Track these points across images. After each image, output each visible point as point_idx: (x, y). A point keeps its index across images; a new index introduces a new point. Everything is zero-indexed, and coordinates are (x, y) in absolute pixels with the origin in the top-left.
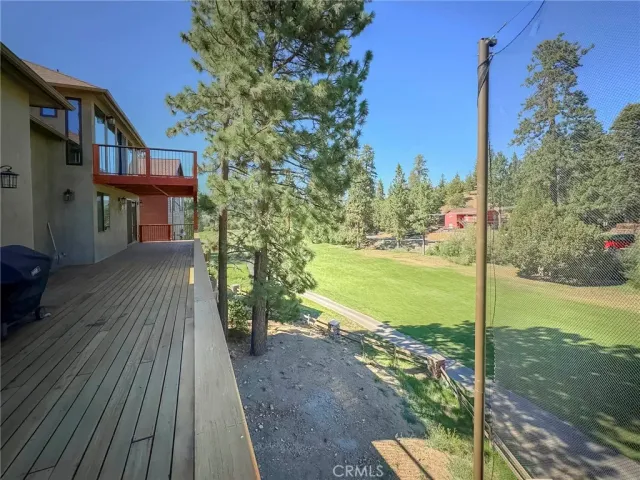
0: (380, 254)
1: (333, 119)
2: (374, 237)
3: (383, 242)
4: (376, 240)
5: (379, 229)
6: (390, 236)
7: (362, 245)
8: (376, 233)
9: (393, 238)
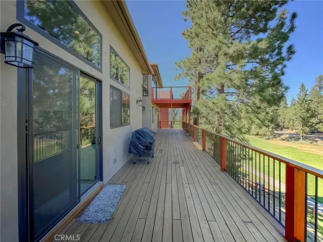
0: (285, 144)
1: (268, 60)
2: (280, 132)
3: (287, 136)
4: (282, 134)
5: (284, 127)
6: (294, 132)
7: (271, 137)
8: (282, 130)
9: (297, 134)
